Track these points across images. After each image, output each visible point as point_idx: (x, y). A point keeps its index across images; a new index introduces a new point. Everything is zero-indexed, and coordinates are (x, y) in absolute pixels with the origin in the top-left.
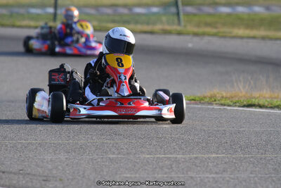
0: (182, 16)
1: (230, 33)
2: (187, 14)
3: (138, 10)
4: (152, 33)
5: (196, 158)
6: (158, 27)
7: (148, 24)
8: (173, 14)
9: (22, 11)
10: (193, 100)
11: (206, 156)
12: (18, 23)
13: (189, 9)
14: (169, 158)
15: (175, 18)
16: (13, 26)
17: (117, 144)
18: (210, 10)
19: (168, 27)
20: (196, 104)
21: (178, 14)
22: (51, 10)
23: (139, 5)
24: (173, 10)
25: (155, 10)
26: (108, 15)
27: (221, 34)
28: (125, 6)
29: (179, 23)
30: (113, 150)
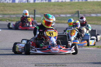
1: (99, 23)
8: (77, 17)
18: (88, 15)
25: (68, 15)
27: (96, 24)
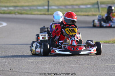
0: (100, 9)
2: (102, 8)
3: (82, 7)
4: (88, 15)
5: (107, 66)
6: (90, 13)
7: (86, 12)
8: (96, 8)
9: (35, 8)
10: (105, 42)
11: (112, 65)
12: (33, 13)
13: (103, 6)
14: (96, 66)
15: (97, 10)
16: (31, 14)
17: (75, 60)
19: (94, 13)
20: (107, 44)
21: (98, 8)
22: (46, 7)
23: (82, 5)
24: (97, 6)
25: (89, 6)
26: (70, 9)
28: (77, 5)
29: (99, 11)
30: (73, 63)
